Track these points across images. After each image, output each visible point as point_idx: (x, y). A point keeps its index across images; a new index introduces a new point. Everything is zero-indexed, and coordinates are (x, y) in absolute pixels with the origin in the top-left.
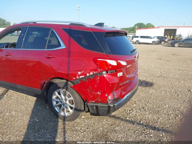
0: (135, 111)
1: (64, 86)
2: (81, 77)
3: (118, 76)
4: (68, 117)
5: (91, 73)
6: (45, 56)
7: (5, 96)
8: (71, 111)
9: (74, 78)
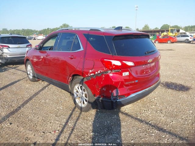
1: (81, 82)
2: (91, 74)
3: (123, 75)
4: (84, 108)
5: (99, 72)
6: (69, 57)
7: (47, 88)
9: (87, 75)
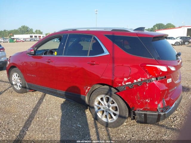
0: (179, 119)
1: (108, 92)
2: (127, 83)
5: (139, 80)
6: (88, 63)
7: (44, 100)
8: (114, 117)
9: (120, 85)
